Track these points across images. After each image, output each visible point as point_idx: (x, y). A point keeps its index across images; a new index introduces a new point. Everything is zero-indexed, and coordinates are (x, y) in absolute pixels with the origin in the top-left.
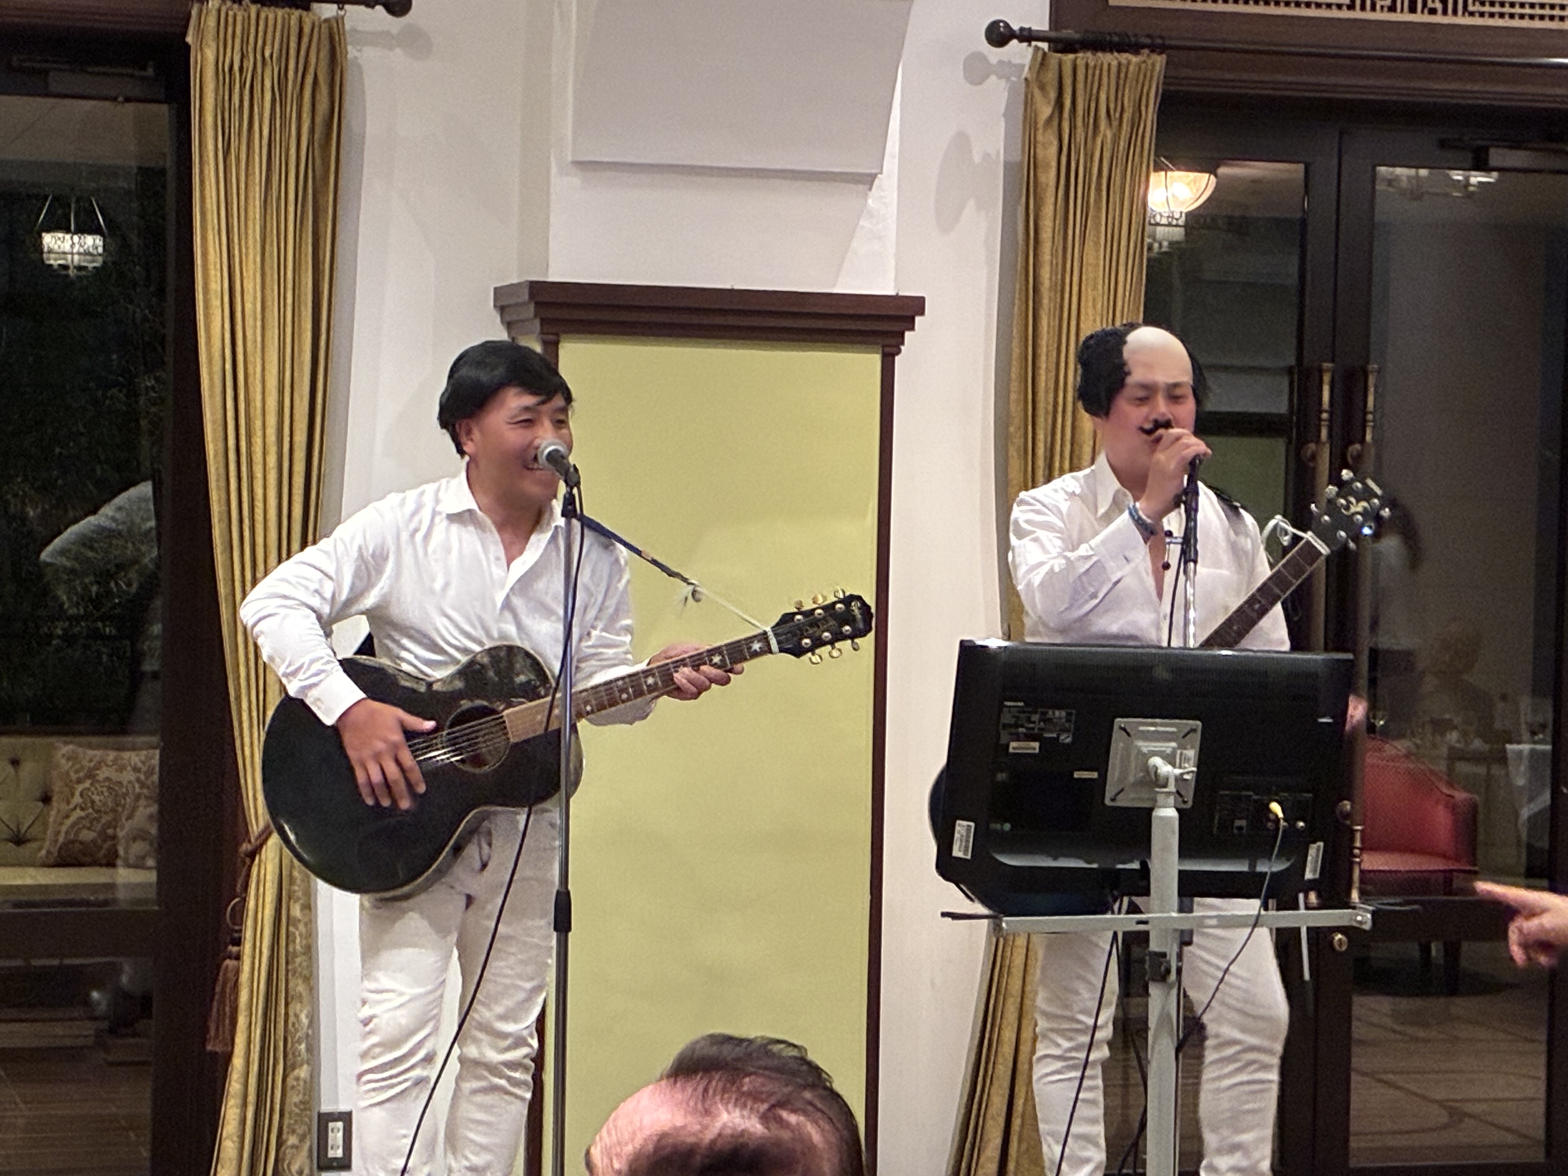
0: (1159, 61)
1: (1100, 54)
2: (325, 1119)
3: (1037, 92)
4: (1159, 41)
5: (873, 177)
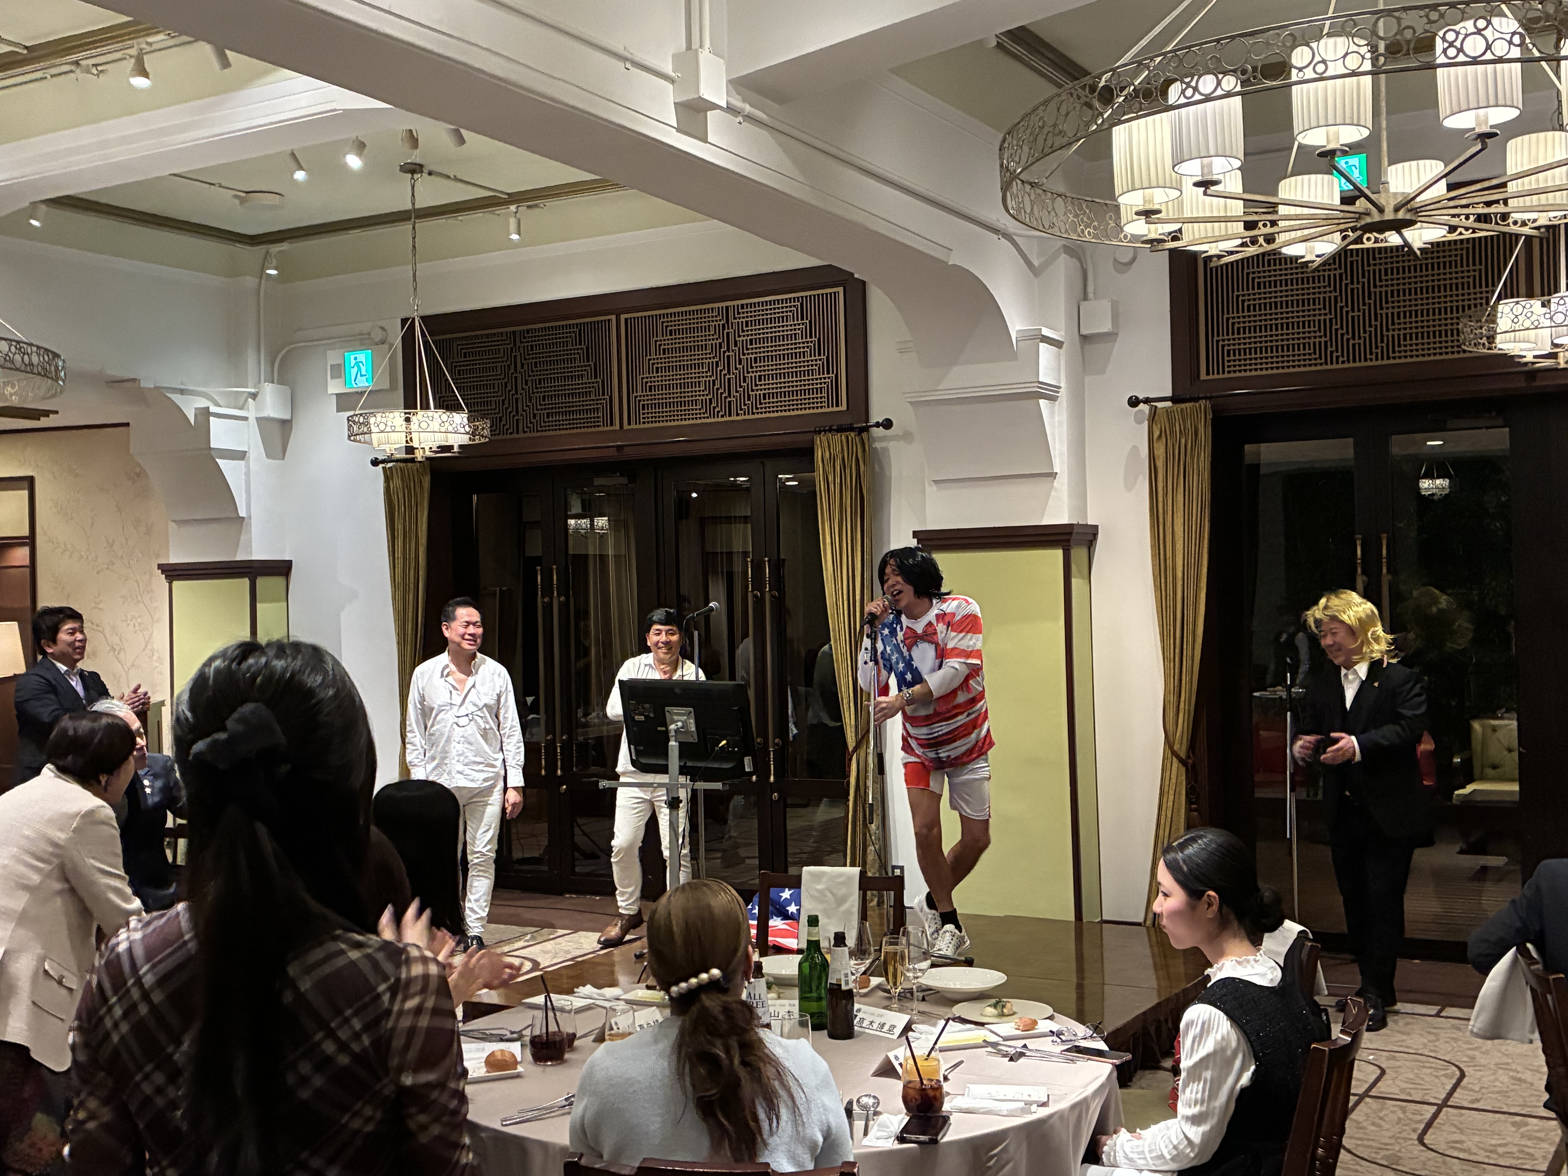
1: (1178, 405)
2: (894, 868)
3: (1153, 425)
5: (1055, 474)
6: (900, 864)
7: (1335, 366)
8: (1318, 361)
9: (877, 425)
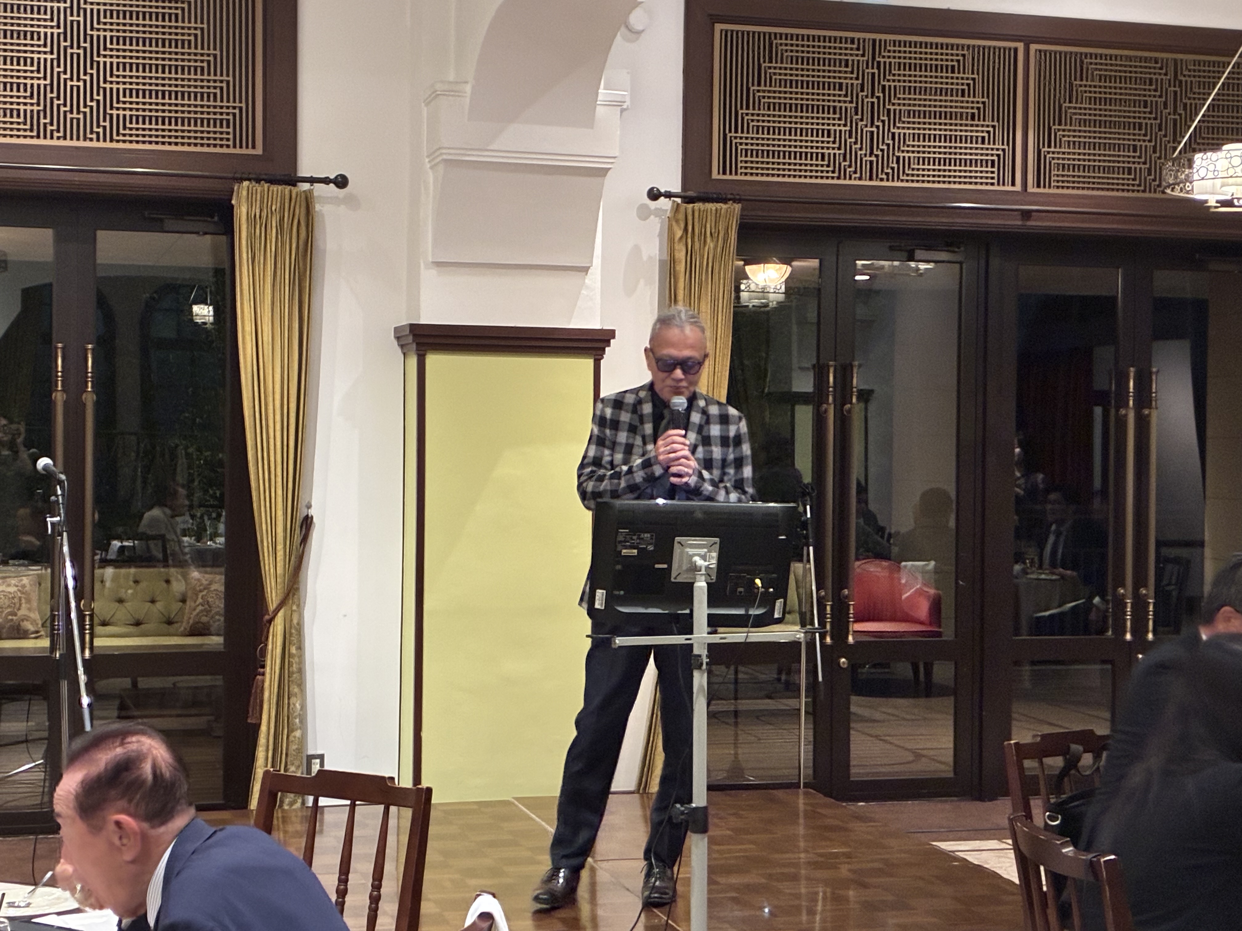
0: (737, 207)
1: (707, 204)
2: (310, 758)
3: (674, 223)
4: (738, 197)
5: (589, 268)
6: (319, 752)
7: (847, 182)
8: (830, 174)
9: (326, 181)
